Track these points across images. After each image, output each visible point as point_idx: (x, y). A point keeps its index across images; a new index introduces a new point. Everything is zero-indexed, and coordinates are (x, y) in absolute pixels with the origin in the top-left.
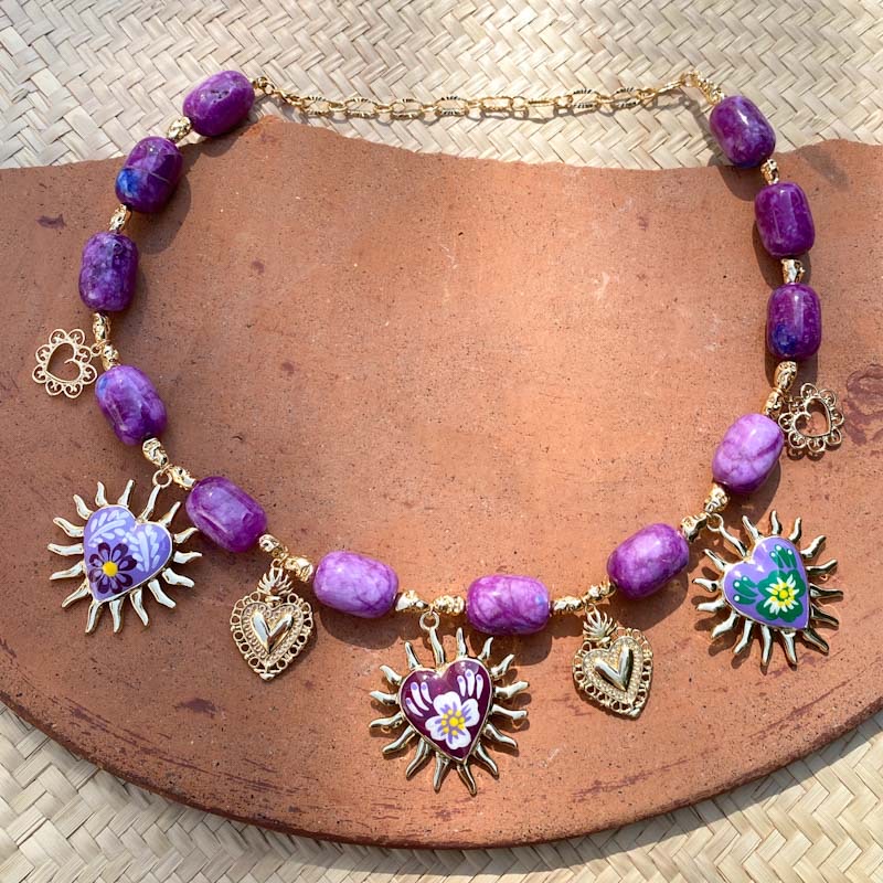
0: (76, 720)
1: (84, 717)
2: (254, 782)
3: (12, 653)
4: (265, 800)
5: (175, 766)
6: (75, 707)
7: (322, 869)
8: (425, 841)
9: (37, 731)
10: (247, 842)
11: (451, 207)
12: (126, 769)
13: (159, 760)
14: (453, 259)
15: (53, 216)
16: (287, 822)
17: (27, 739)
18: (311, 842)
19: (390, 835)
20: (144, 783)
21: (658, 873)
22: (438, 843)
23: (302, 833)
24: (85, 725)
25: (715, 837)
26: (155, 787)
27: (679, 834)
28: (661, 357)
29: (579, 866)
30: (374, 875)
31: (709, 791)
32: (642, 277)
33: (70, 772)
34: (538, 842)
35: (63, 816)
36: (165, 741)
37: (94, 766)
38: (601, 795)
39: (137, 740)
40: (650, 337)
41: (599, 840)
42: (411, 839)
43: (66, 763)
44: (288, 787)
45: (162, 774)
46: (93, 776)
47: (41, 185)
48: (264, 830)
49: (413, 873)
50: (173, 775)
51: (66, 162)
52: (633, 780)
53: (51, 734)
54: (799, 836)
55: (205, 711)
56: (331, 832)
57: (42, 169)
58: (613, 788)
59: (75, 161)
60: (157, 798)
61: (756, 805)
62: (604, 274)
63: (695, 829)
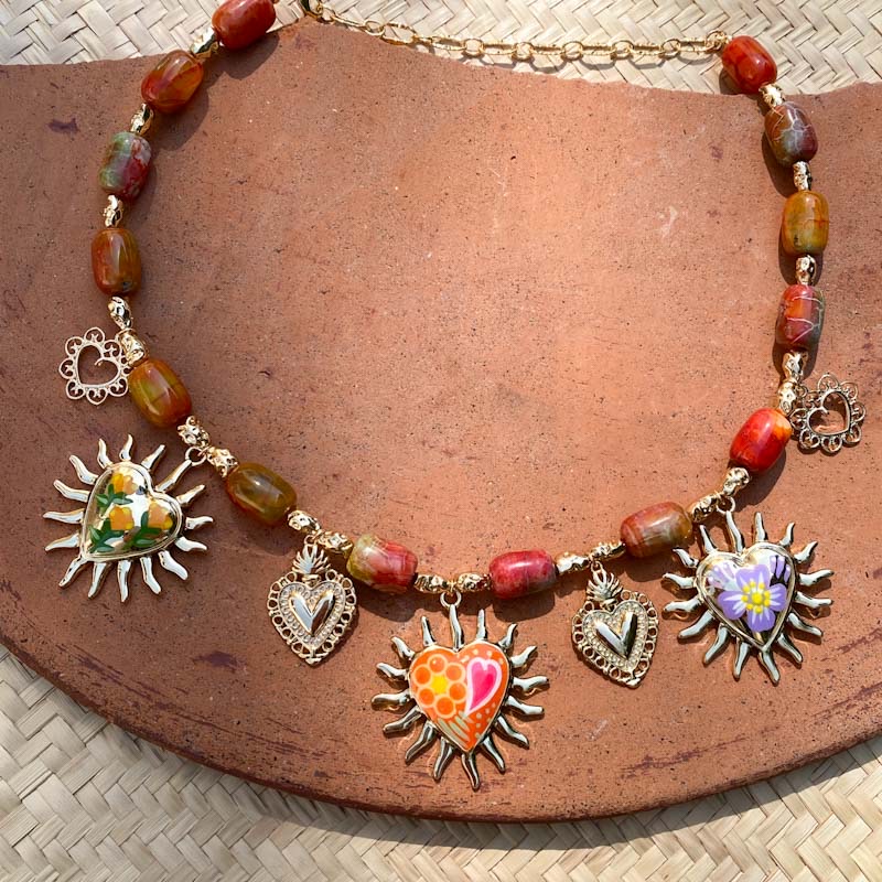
0: (86, 670)
1: (95, 667)
2: (278, 743)
3: (17, 595)
4: (289, 763)
5: (194, 723)
6: (85, 656)
7: (346, 837)
8: (460, 813)
9: (42, 679)
10: (266, 806)
11: (503, 127)
12: (139, 724)
13: (174, 716)
14: (504, 185)
15: (66, 120)
16: (313, 787)
17: (32, 687)
18: (336, 808)
19: (423, 805)
20: (158, 740)
21: (707, 855)
22: (474, 816)
23: (327, 799)
24: (95, 676)
25: (769, 819)
26: (170, 744)
27: (729, 815)
28: (731, 303)
29: (622, 845)
30: (403, 845)
31: (767, 772)
32: (713, 213)
33: (77, 725)
34: (582, 819)
35: (69, 771)
36: (182, 696)
37: (103, 719)
38: (652, 771)
39: (152, 693)
40: (720, 281)
41: (644, 819)
42: (445, 810)
43: (74, 716)
44: (314, 750)
45: (178, 732)
46: (102, 730)
47: (52, 84)
48: (285, 794)
49: (445, 844)
50: (191, 732)
51: (79, 61)
52: (687, 757)
53: (58, 683)
54: (858, 823)
55: (226, 666)
56: (360, 799)
57: (54, 67)
58: (665, 764)
59: (89, 60)
60: (170, 755)
61: (813, 787)
62: (671, 208)
63: (747, 810)
